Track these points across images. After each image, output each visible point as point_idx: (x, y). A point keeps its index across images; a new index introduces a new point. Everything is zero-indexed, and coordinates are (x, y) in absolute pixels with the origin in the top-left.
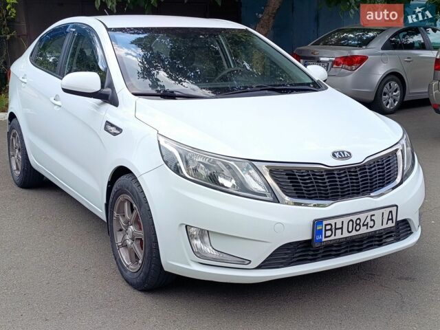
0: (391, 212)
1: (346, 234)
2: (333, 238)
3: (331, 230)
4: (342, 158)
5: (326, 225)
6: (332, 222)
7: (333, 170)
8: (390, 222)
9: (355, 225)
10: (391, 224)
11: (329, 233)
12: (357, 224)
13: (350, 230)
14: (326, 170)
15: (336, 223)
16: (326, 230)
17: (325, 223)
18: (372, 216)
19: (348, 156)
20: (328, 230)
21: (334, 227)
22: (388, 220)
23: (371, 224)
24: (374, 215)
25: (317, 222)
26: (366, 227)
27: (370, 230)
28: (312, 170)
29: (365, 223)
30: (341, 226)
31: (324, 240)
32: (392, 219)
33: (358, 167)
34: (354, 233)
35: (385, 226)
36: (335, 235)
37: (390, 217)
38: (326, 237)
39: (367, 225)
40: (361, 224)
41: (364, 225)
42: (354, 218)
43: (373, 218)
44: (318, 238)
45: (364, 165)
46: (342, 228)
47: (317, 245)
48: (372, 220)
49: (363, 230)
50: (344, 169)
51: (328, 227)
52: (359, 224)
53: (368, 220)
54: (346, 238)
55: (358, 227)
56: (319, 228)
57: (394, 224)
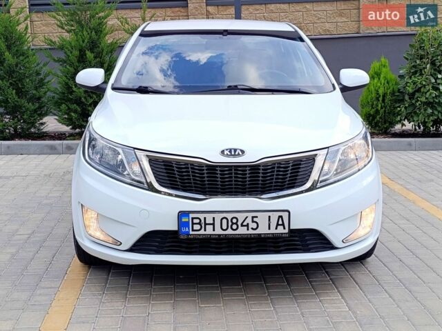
0: (280, 217)
1: (218, 231)
2: (202, 232)
3: (199, 224)
4: (231, 155)
5: (193, 219)
6: (202, 216)
7: (217, 166)
8: (280, 227)
9: (230, 224)
10: (280, 230)
11: (197, 227)
12: (233, 224)
13: (225, 227)
14: (207, 165)
15: (205, 218)
16: (193, 224)
17: (192, 216)
18: (253, 217)
19: (239, 154)
20: (196, 224)
21: (203, 221)
22: (278, 225)
24: (257, 217)
25: (182, 214)
26: (246, 228)
27: (251, 232)
28: (192, 164)
29: (245, 224)
30: (212, 222)
31: (191, 233)
32: (283, 225)
33: (249, 166)
34: (230, 232)
35: (273, 231)
36: (205, 230)
37: (280, 222)
38: (193, 230)
39: (247, 225)
40: (239, 223)
41: (242, 225)
42: (229, 216)
43: (255, 219)
44: (184, 230)
45: (259, 165)
46: (213, 224)
47: (183, 237)
48: (253, 222)
49: (242, 231)
50: (231, 166)
51: (196, 221)
52: (236, 223)
53: (249, 221)
54: (219, 235)
55: (235, 227)
56: (184, 220)
57: (286, 231)
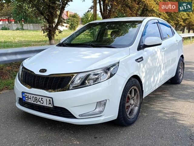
0: (50, 100)
1: (32, 102)
2: (28, 101)
3: (27, 97)
8: (50, 104)
10: (50, 106)
11: (27, 99)
12: (36, 100)
13: (34, 101)
17: (25, 94)
18: (42, 98)
22: (49, 103)
23: (42, 102)
25: (23, 93)
27: (42, 104)
29: (39, 100)
31: (26, 101)
32: (51, 103)
34: (35, 103)
35: (48, 105)
37: (50, 103)
39: (40, 101)
40: (38, 100)
41: (39, 101)
42: (35, 96)
43: (42, 99)
44: (24, 99)
46: (31, 99)
47: (24, 102)
48: (42, 100)
49: (38, 103)
51: (26, 96)
52: (37, 100)
53: (40, 99)
54: (33, 103)
55: (36, 101)
56: (23, 95)
57: (52, 106)
